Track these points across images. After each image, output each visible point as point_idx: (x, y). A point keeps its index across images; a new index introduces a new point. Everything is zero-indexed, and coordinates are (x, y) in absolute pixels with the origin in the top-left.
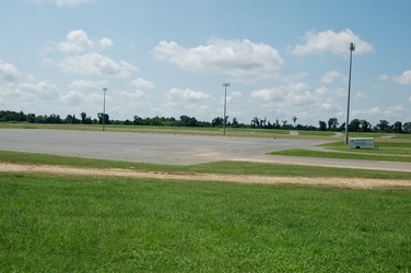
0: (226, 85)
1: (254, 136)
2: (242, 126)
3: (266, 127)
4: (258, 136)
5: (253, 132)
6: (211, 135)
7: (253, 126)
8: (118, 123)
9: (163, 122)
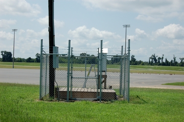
0: (126, 26)
1: (152, 72)
2: (140, 62)
3: (163, 64)
4: (156, 73)
5: (151, 69)
6: (113, 72)
7: (151, 64)
8: (20, 60)
9: (63, 60)
